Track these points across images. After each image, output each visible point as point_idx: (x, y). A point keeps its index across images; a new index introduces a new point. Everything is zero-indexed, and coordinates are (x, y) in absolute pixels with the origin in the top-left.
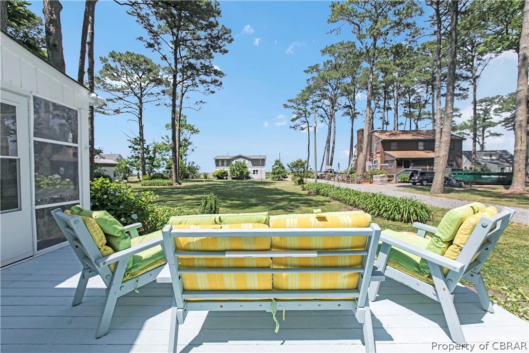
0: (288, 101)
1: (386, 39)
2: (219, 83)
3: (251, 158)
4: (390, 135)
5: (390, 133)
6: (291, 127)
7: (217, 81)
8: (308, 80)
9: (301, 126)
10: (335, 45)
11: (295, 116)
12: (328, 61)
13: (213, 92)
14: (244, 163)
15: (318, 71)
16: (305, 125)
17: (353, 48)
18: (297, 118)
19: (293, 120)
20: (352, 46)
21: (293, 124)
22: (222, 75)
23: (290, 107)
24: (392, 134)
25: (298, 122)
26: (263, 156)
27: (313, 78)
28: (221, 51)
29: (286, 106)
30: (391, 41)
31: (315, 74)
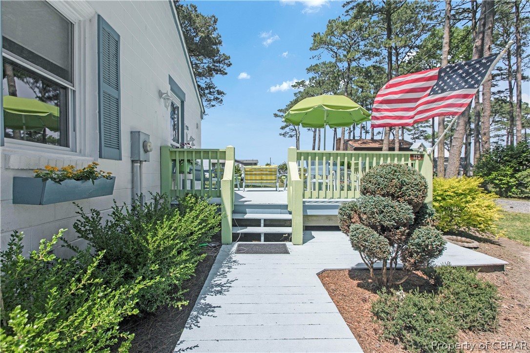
0: (278, 111)
1: (359, 63)
2: (220, 100)
3: (244, 162)
4: (361, 143)
5: (362, 142)
6: (280, 134)
7: (219, 99)
8: (295, 94)
9: (290, 133)
10: (318, 64)
11: (284, 124)
12: (313, 77)
13: (213, 106)
14: (238, 167)
15: (304, 86)
16: (294, 133)
17: (334, 68)
18: (287, 126)
19: (282, 128)
20: (333, 66)
21: (283, 132)
22: (223, 94)
23: (280, 116)
24: (363, 143)
25: (287, 129)
26: (255, 160)
27: (300, 92)
28: (221, 74)
29: (276, 115)
30: (363, 65)
31: (302, 89)
